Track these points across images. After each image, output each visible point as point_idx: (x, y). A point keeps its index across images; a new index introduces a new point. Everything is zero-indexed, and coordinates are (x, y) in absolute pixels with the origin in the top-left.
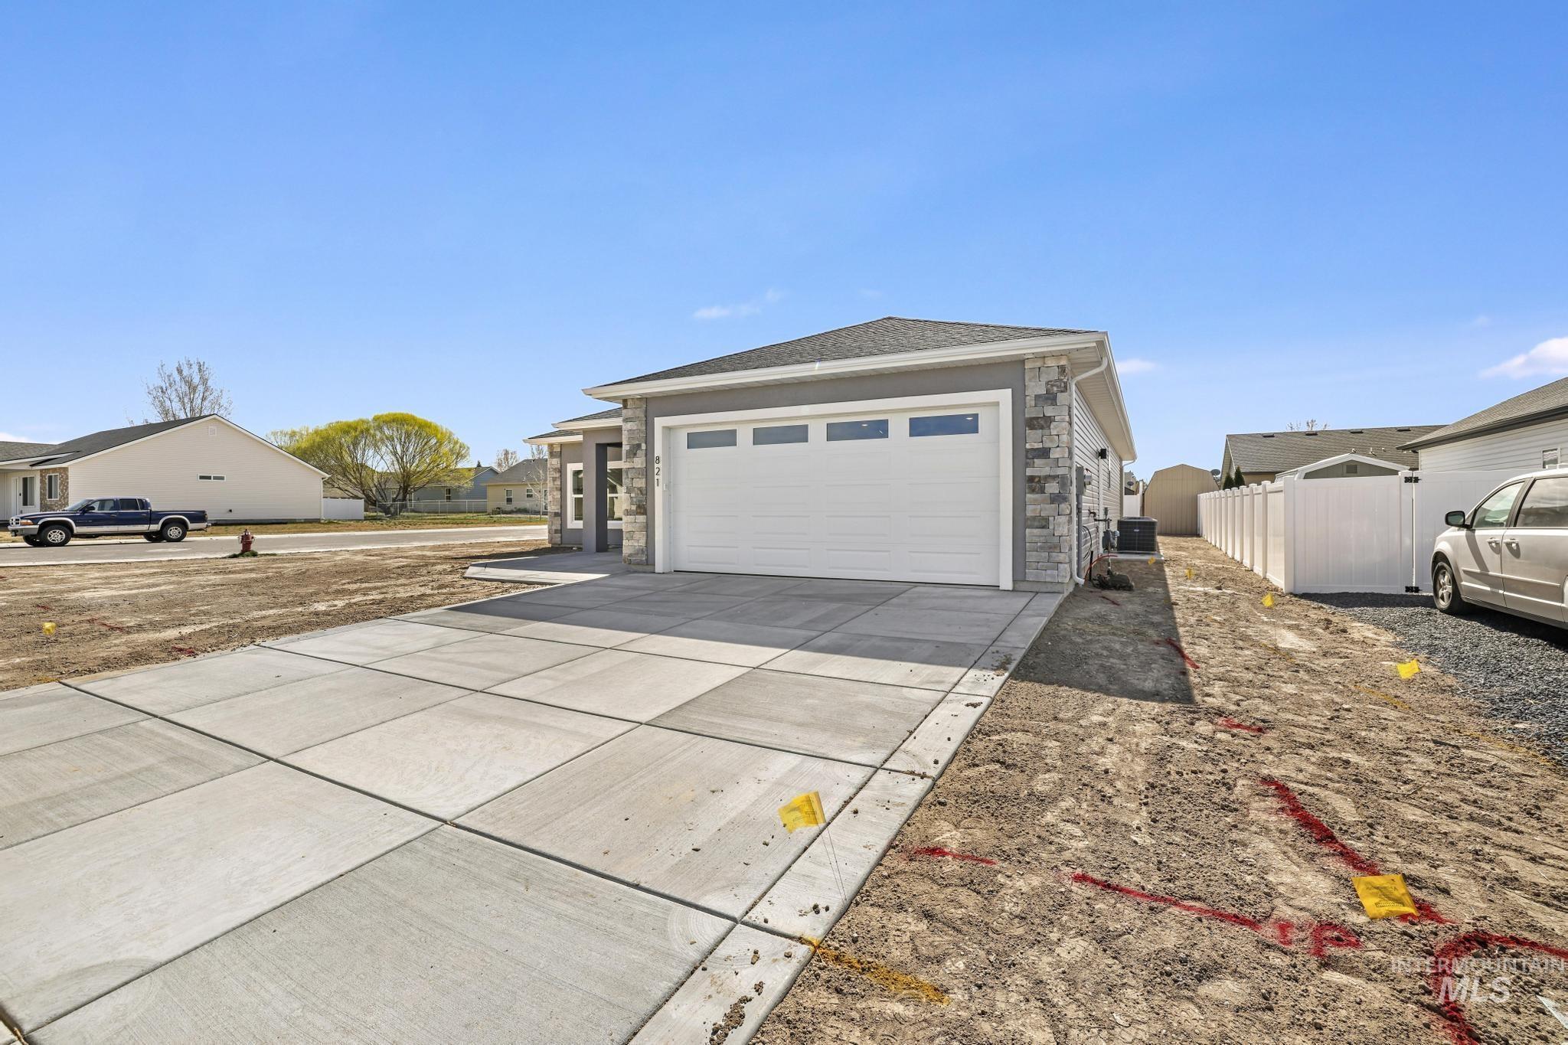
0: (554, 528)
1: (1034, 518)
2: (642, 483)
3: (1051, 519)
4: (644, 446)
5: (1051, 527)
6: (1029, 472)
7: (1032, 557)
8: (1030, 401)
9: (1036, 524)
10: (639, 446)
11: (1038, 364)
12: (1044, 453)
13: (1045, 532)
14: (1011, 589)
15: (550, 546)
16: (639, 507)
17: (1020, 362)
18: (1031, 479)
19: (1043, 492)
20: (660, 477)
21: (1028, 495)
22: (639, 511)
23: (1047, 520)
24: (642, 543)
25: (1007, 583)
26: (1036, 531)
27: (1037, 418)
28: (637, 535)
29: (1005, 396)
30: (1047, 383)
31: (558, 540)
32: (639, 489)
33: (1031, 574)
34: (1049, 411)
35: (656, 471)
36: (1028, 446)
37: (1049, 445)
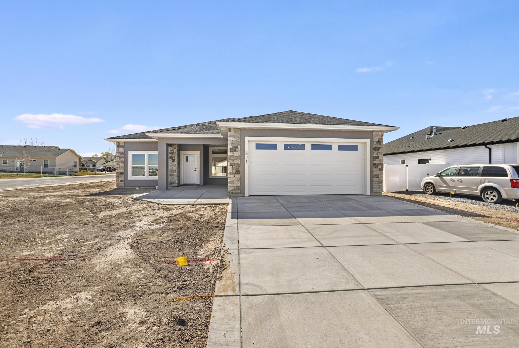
0: (120, 179)
1: (376, 175)
2: (239, 162)
3: (380, 175)
4: (239, 147)
5: (380, 177)
6: (374, 162)
7: (375, 185)
8: (375, 143)
9: (376, 176)
10: (237, 147)
11: (377, 133)
12: (378, 157)
13: (378, 179)
14: (370, 195)
15: (117, 187)
16: (237, 171)
17: (372, 132)
18: (375, 164)
19: (378, 168)
20: (247, 160)
21: (374, 169)
22: (236, 173)
23: (378, 175)
24: (238, 185)
25: (368, 193)
26: (376, 179)
27: (376, 148)
28: (236, 182)
29: (368, 141)
30: (379, 138)
31: (122, 184)
32: (237, 164)
33: (375, 190)
34: (379, 146)
35: (245, 157)
36: (374, 155)
37: (379, 155)
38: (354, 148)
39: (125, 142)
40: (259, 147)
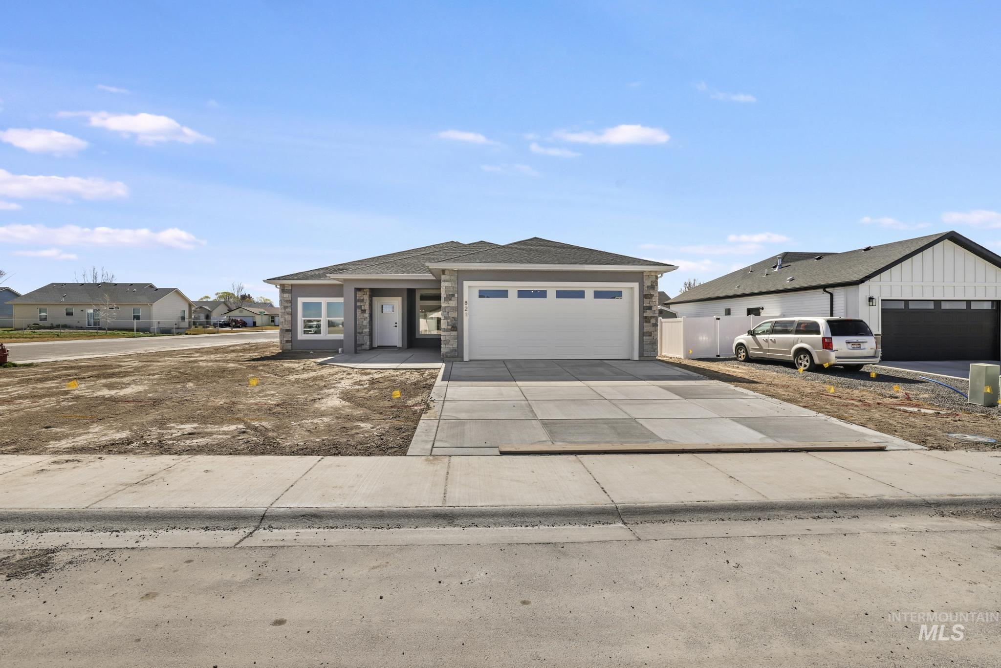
0: (285, 339)
1: (647, 332)
2: (455, 315)
3: (653, 333)
4: (456, 295)
5: (653, 336)
6: (645, 315)
7: (646, 347)
8: (645, 288)
9: (648, 334)
10: (453, 295)
11: (648, 274)
12: (650, 308)
13: (650, 337)
14: (638, 359)
15: (281, 351)
16: (453, 327)
17: (642, 272)
18: (646, 317)
19: (650, 322)
20: (467, 312)
21: (644, 324)
22: (452, 329)
23: (651, 333)
24: (455, 346)
25: (636, 357)
26: (648, 337)
27: (648, 295)
28: (452, 342)
29: (636, 285)
30: (652, 282)
31: (289, 346)
32: (453, 318)
33: (645, 354)
34: (652, 292)
35: (465, 309)
36: (644, 305)
37: (651, 305)
38: (617, 295)
39: (292, 285)
40: (483, 294)
